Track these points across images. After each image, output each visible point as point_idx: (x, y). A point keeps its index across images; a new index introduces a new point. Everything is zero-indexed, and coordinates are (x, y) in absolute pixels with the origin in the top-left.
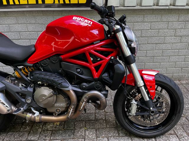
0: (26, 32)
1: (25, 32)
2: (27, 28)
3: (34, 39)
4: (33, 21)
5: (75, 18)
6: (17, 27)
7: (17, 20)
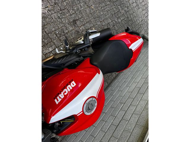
0: (141, 98)
5: (73, 85)
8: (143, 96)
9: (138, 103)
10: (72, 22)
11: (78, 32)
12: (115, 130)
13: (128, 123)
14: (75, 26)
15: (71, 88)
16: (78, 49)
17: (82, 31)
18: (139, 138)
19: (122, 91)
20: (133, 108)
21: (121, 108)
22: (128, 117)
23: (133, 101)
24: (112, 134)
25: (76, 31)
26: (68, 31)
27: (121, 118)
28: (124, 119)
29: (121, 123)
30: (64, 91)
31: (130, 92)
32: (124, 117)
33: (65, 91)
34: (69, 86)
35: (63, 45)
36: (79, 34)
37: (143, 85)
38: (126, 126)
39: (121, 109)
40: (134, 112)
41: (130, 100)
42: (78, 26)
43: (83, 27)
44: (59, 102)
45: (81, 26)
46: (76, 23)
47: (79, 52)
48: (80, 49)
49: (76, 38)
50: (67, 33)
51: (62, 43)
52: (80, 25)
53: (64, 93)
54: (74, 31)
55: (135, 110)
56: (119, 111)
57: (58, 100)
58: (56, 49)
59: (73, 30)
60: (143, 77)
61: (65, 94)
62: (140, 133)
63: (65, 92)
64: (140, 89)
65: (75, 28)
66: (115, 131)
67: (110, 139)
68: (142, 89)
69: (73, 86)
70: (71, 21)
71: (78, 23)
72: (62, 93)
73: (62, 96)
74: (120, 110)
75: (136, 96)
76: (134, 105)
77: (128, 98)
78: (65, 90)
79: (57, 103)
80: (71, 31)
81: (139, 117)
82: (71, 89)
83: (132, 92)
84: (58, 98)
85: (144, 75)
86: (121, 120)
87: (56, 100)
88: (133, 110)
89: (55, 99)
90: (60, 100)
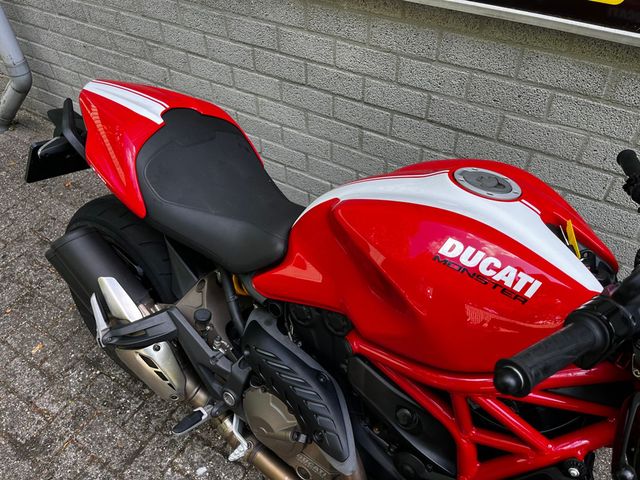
0: (329, 65)
1: (325, 64)
2: (335, 54)
3: (347, 97)
4: (359, 33)
5: (454, 247)
6: (302, 40)
7: (306, 15)
8: (319, 59)
9: (352, 75)
10: (34, 463)
11: (78, 415)
12: (473, 134)
13: (437, 93)
14: (50, 441)
15: (471, 250)
16: (211, 353)
17: (69, 397)
18: (486, 37)
19: (306, 154)
20: (376, 89)
21: (382, 137)
22: (414, 100)
23: (343, 96)
24: (491, 139)
25: (75, 427)
26: (90, 463)
27: (424, 124)
28: (427, 112)
29: (444, 120)
30: (490, 273)
31: (307, 119)
32: (416, 113)
33: (488, 269)
34: (464, 261)
35: (172, 464)
36: (86, 407)
37: (264, 74)
38: (452, 98)
39: (385, 135)
40: (390, 81)
41: (343, 107)
42: (48, 427)
43: (43, 403)
44: (531, 280)
45: (41, 412)
46: (34, 441)
47: (222, 346)
48: (211, 345)
49: (115, 416)
50: (102, 468)
51: (163, 473)
52: (38, 417)
53: (498, 270)
54: (79, 438)
55: (381, 79)
56: (396, 138)
57: (528, 285)
58: (232, 457)
59: (75, 443)
60: (226, 80)
61: (498, 264)
62: (467, 38)
63: (491, 267)
64: (289, 81)
65: (61, 438)
66: (476, 135)
67: (509, 144)
68: (286, 74)
69: (460, 246)
70: (26, 466)
71: (26, 432)
72: (497, 277)
73: (508, 276)
74: (393, 137)
75: (320, 89)
76: (364, 86)
77: (336, 119)
78: (483, 270)
79: (537, 284)
80: (86, 451)
81: (405, 56)
82: (474, 250)
83: (307, 110)
84: (518, 288)
85: (215, 77)
86: (431, 122)
87: (529, 294)
88: (385, 84)
89: (526, 299)
90: (525, 278)
